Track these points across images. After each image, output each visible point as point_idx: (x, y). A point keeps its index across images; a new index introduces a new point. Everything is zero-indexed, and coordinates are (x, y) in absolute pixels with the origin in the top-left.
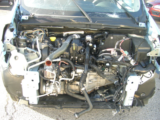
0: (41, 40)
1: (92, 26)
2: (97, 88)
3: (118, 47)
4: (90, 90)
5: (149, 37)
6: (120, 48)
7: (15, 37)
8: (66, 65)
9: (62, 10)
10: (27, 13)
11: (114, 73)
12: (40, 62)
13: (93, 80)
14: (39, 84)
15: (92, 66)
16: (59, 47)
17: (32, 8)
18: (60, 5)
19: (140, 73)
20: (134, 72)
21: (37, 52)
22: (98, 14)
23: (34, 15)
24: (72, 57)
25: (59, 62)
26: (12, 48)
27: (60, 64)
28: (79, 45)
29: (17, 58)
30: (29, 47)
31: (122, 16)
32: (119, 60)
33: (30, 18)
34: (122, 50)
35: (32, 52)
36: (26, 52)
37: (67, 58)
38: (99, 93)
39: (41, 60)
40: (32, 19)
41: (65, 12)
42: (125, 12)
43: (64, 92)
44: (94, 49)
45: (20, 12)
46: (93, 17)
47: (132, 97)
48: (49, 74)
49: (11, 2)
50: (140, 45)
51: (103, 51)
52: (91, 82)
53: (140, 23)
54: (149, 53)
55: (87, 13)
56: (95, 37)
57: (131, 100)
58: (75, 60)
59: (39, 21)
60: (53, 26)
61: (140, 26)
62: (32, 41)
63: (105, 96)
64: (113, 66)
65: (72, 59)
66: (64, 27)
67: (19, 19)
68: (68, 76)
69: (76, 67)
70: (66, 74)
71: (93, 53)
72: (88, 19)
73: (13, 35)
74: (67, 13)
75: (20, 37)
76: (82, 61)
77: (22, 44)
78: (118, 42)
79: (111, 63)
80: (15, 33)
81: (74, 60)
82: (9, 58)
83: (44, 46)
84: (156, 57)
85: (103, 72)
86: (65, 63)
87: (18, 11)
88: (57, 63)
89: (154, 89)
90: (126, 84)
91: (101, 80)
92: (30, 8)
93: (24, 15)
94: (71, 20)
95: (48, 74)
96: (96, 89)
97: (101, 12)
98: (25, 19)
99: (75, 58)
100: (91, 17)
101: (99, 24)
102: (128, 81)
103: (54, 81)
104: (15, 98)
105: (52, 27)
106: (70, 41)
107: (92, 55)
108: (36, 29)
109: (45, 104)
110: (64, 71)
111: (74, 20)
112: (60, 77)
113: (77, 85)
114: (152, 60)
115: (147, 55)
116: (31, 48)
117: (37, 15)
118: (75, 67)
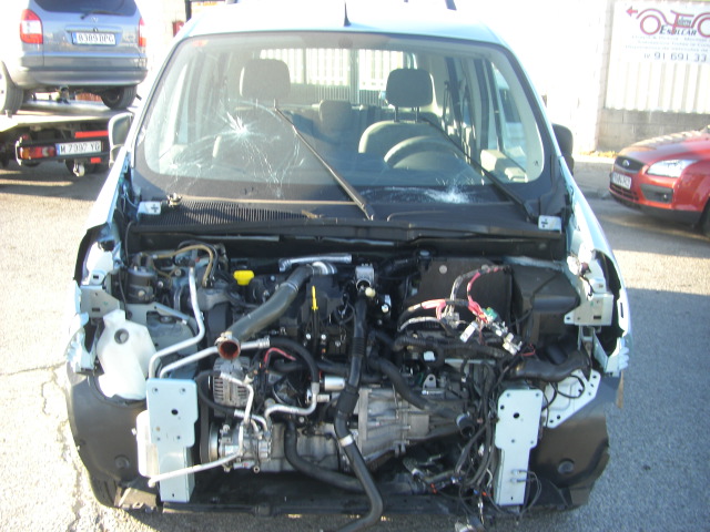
0: (205, 278)
1: (374, 233)
2: (400, 447)
3: (461, 294)
4: (374, 455)
5: (570, 260)
6: (469, 298)
7: (117, 267)
8: (287, 361)
9: (276, 181)
10: (158, 195)
11: (459, 393)
12: (199, 350)
13: (385, 418)
14: (197, 426)
15: (375, 364)
16: (264, 299)
17: (174, 177)
18: (266, 167)
19: (542, 383)
20: (521, 378)
21: (192, 319)
22: (397, 192)
23: (178, 200)
24: (308, 336)
25: (265, 350)
26: (106, 304)
27: (267, 358)
28: (332, 295)
29: (122, 337)
30: (165, 304)
31: (478, 196)
32: (465, 337)
33: (165, 209)
34: (472, 304)
35: (174, 320)
36: (153, 320)
37: (290, 337)
38: (408, 467)
39: (203, 345)
40: (174, 213)
41: (285, 186)
42: (490, 182)
43: (282, 466)
44: (385, 309)
45: (131, 192)
46: (378, 202)
47: (520, 471)
48: (231, 391)
49: (79, 164)
50: (541, 288)
51: (411, 309)
52: (377, 424)
53: (542, 219)
54: (570, 315)
55: (358, 189)
56: (389, 269)
57: (519, 481)
58: (320, 347)
59: (199, 218)
60: (243, 235)
61: (540, 226)
62: (173, 287)
63: (431, 476)
64: (447, 361)
65: (310, 342)
66: (282, 237)
67: (129, 214)
68: (295, 397)
69: (323, 367)
70: (288, 391)
71: (380, 322)
72: (362, 208)
73: (112, 262)
74: (291, 191)
75: (136, 268)
76: (343, 351)
77: (141, 293)
78: (459, 278)
79: (440, 351)
80: (118, 256)
81: (315, 344)
82: (95, 339)
83: (213, 298)
84: (596, 328)
85: (418, 388)
86: (285, 354)
87: (125, 188)
88: (257, 355)
89: (605, 444)
90: (495, 419)
91: (413, 418)
92: (166, 178)
93: (145, 200)
94: (303, 212)
95: (226, 391)
96: (397, 451)
97: (405, 187)
98: (151, 212)
99: (320, 340)
100: (371, 203)
101: (398, 223)
102: (502, 408)
103: (246, 415)
104: (108, 491)
105: (240, 238)
106: (301, 281)
107: (377, 327)
108: (188, 245)
109: (215, 502)
110: (281, 382)
111: (314, 212)
112: (268, 402)
113: (329, 436)
114: (586, 339)
115: (566, 321)
116: (171, 306)
117: (190, 200)
118: (319, 370)
